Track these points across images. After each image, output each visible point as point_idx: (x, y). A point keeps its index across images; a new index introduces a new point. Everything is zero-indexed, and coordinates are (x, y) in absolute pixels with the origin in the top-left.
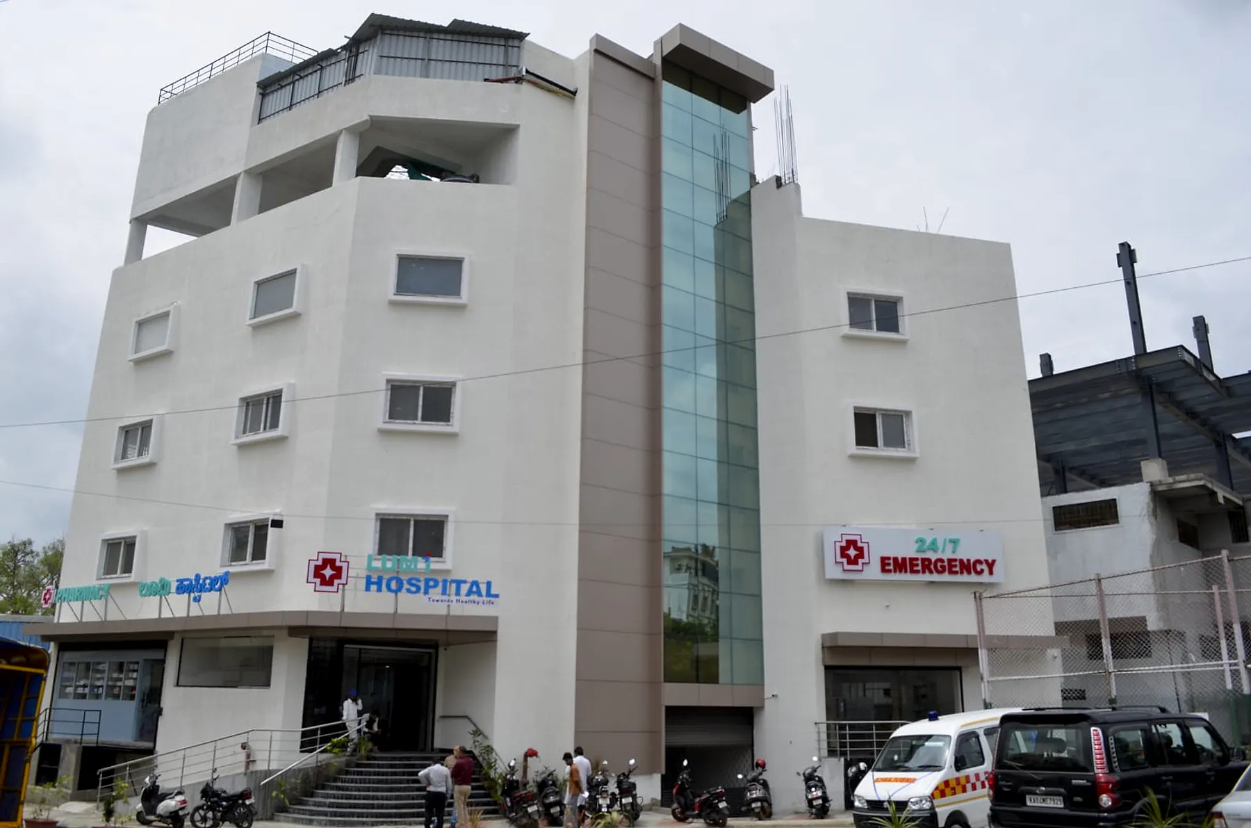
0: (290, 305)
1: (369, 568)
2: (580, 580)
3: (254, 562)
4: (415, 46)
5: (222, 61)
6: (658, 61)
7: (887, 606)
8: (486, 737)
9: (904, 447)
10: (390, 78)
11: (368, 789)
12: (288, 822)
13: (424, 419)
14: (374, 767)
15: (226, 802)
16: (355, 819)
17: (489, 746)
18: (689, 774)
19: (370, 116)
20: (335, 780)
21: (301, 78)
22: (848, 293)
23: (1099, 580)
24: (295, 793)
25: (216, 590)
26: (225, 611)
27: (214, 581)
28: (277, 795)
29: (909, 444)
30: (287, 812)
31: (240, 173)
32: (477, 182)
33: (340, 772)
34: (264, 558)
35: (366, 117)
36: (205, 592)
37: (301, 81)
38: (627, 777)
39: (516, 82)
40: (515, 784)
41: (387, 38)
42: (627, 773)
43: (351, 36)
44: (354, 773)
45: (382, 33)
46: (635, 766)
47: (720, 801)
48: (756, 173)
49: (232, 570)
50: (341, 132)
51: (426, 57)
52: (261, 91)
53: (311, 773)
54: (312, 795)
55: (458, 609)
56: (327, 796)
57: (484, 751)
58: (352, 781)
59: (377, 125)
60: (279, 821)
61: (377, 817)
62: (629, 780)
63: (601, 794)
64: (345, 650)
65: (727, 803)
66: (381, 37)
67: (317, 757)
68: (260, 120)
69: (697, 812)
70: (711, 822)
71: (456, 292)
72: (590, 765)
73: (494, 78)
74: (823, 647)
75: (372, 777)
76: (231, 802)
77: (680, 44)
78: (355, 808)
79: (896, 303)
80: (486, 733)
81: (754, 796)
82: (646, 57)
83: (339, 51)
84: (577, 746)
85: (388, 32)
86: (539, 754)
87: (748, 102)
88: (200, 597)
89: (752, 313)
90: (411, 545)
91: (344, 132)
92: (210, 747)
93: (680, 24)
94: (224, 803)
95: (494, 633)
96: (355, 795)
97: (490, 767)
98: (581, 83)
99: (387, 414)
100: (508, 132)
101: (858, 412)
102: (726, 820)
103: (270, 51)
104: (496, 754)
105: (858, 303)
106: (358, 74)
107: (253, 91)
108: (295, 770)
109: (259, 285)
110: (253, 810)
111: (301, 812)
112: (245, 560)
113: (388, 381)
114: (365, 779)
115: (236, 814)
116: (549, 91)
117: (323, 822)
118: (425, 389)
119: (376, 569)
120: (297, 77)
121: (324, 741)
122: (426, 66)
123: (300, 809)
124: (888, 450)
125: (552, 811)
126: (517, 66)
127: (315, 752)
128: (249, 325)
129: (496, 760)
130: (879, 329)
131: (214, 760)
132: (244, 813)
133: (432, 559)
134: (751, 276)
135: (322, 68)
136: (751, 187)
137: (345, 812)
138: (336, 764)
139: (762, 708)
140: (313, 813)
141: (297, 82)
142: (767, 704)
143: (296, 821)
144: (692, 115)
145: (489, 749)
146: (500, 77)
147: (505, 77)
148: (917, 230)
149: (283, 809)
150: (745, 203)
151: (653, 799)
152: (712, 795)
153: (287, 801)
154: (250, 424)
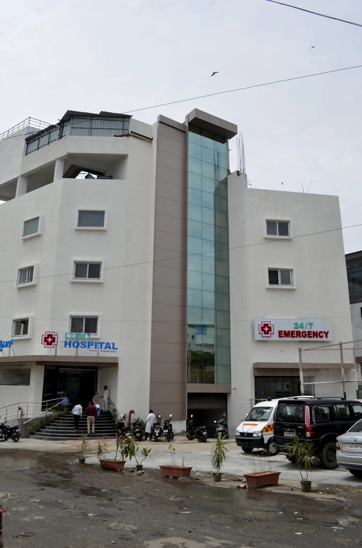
0: (37, 231)
1: (66, 338)
2: (152, 341)
3: (24, 335)
4: (86, 123)
5: (12, 129)
6: (187, 124)
7: (282, 351)
8: (114, 405)
9: (290, 284)
10: (75, 137)
11: (66, 426)
12: (33, 438)
13: (89, 277)
14: (69, 417)
15: (9, 430)
16: (59, 438)
17: (115, 409)
18: (193, 421)
19: (68, 153)
20: (53, 422)
21: (42, 137)
22: (266, 220)
23: (341, 345)
24: (37, 427)
25: (8, 347)
26: (12, 355)
27: (8, 343)
28: (30, 428)
29: (292, 283)
30: (34, 434)
31: (19, 177)
32: (112, 178)
33: (56, 419)
34: (27, 334)
35: (66, 154)
36: (4, 347)
37: (42, 138)
38: (169, 421)
39: (127, 136)
40: (123, 424)
41: (75, 120)
42: (168, 420)
43: (61, 119)
44: (61, 419)
45: (73, 118)
46: (171, 418)
47: (204, 432)
48: (230, 170)
49: (14, 338)
50: (56, 159)
51: (90, 127)
52: (27, 142)
53: (44, 419)
54: (44, 428)
55: (102, 354)
56: (49, 429)
57: (113, 411)
58: (60, 423)
59: (70, 156)
60: (30, 438)
61: (68, 437)
62: (170, 423)
63: (156, 429)
64: (59, 370)
65: (207, 432)
66: (72, 119)
67: (46, 413)
68: (26, 154)
69: (195, 436)
70: (201, 440)
71: (102, 225)
72: (155, 417)
73: (118, 135)
74: (254, 368)
75: (68, 421)
76: (11, 431)
77: (195, 117)
78: (60, 433)
79: (287, 223)
80: (114, 403)
81: (219, 430)
82: (182, 123)
83: (56, 125)
84: (151, 409)
85: (75, 117)
86: (135, 412)
87: (227, 139)
88: (2, 349)
89: (228, 229)
90: (84, 329)
91: (57, 159)
92: (5, 409)
93: (196, 109)
94: (8, 431)
95: (117, 364)
96: (60, 428)
97: (115, 417)
98: (154, 135)
99: (75, 275)
100: (123, 158)
101: (270, 270)
102: (206, 439)
103: (30, 125)
104: (118, 412)
105: (271, 225)
106: (63, 135)
107: (23, 143)
108: (37, 418)
109: (25, 223)
110: (19, 434)
111: (39, 434)
112: (20, 334)
113: (75, 262)
114: (65, 422)
115: (13, 435)
116: (141, 139)
117: (47, 439)
118: (89, 264)
119: (69, 338)
120: (40, 136)
121: (49, 407)
122: (91, 131)
123: (38, 434)
124: (282, 286)
125: (137, 435)
126: (128, 130)
127: (46, 411)
128: (22, 239)
129: (117, 415)
130: (280, 235)
131: (6, 414)
132: (16, 435)
133: (91, 334)
134: (227, 213)
135: (50, 133)
136: (228, 175)
137: (55, 435)
138: (53, 416)
139: (230, 393)
140: (43, 435)
141: (40, 139)
142: (232, 391)
143: (37, 438)
144: (202, 146)
145: (115, 410)
146: (121, 134)
147: (123, 134)
148: (299, 192)
149: (33, 434)
150: (225, 182)
151: (183, 431)
152: (201, 429)
153: (34, 431)
154: (22, 280)
